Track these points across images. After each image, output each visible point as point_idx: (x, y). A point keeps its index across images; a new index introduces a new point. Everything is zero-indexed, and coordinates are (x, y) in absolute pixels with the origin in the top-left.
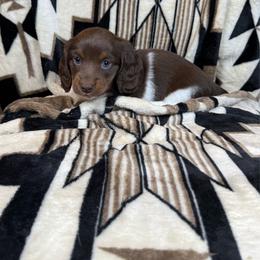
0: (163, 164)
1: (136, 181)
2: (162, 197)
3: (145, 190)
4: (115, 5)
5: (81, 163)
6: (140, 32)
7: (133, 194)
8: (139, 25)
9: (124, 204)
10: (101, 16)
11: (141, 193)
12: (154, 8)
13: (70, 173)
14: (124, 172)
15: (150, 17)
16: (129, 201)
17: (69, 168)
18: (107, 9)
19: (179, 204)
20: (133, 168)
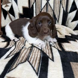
3: (27, 61)
4: (35, 3)
6: (42, 10)
8: (42, 8)
10: (31, 6)
12: (46, 3)
13: (8, 55)
14: (23, 55)
15: (46, 6)
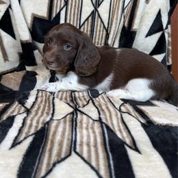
0: (90, 131)
1: (67, 145)
2: (86, 158)
3: (73, 153)
4: (65, 9)
5: (26, 130)
7: (63, 156)
9: (54, 165)
10: (54, 15)
11: (70, 155)
13: (16, 138)
14: (58, 138)
15: (90, 18)
16: (59, 162)
17: (16, 134)
18: (58, 11)
19: (98, 165)
20: (67, 134)
